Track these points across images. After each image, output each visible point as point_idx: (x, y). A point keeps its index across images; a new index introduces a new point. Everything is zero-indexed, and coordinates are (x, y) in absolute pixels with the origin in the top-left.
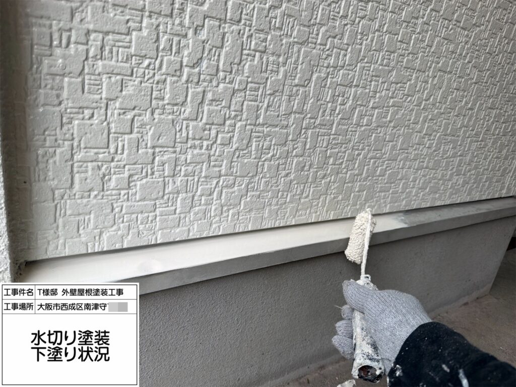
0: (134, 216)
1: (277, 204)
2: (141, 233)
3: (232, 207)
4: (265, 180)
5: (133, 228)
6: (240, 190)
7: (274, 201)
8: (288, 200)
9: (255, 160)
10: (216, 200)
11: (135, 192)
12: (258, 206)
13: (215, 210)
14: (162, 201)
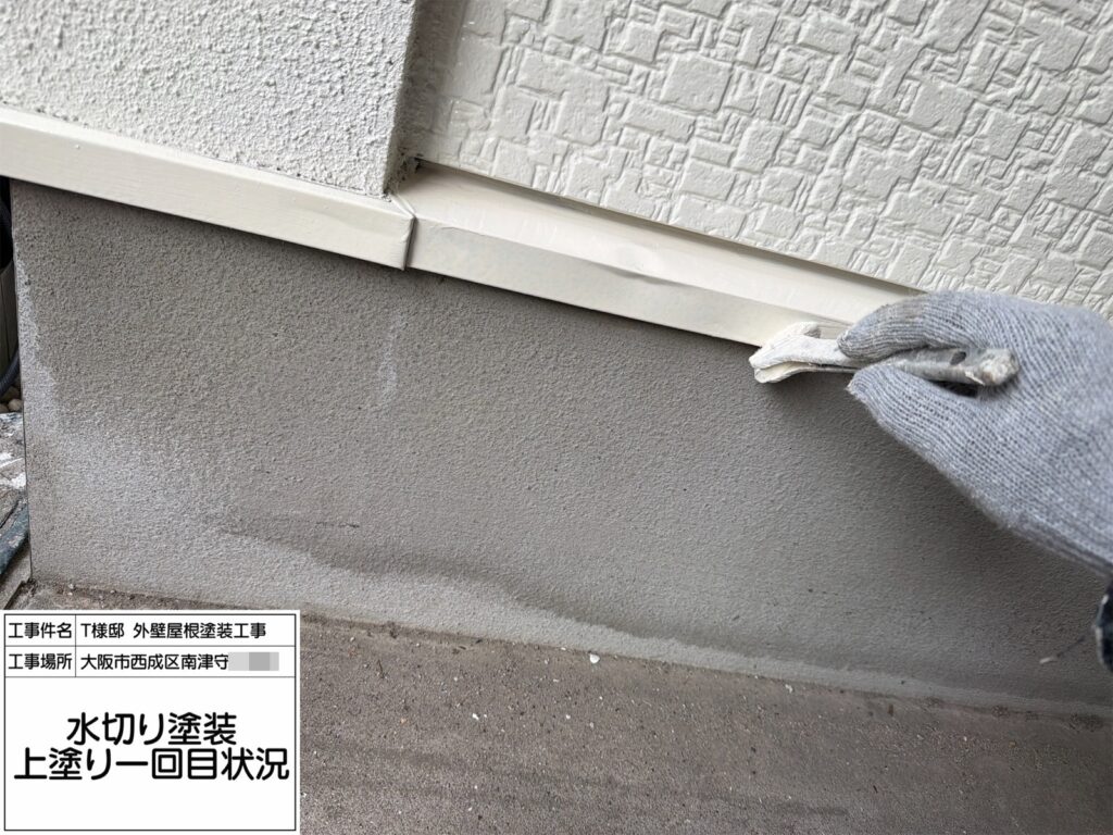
0: (643, 136)
1: (981, 237)
2: (643, 184)
3: (863, 199)
4: (973, 156)
5: (632, 167)
6: (899, 162)
7: (979, 225)
8: (1014, 239)
9: (967, 93)
10: (832, 166)
11: (662, 77)
12: (931, 224)
13: (822, 191)
14: (710, 122)
